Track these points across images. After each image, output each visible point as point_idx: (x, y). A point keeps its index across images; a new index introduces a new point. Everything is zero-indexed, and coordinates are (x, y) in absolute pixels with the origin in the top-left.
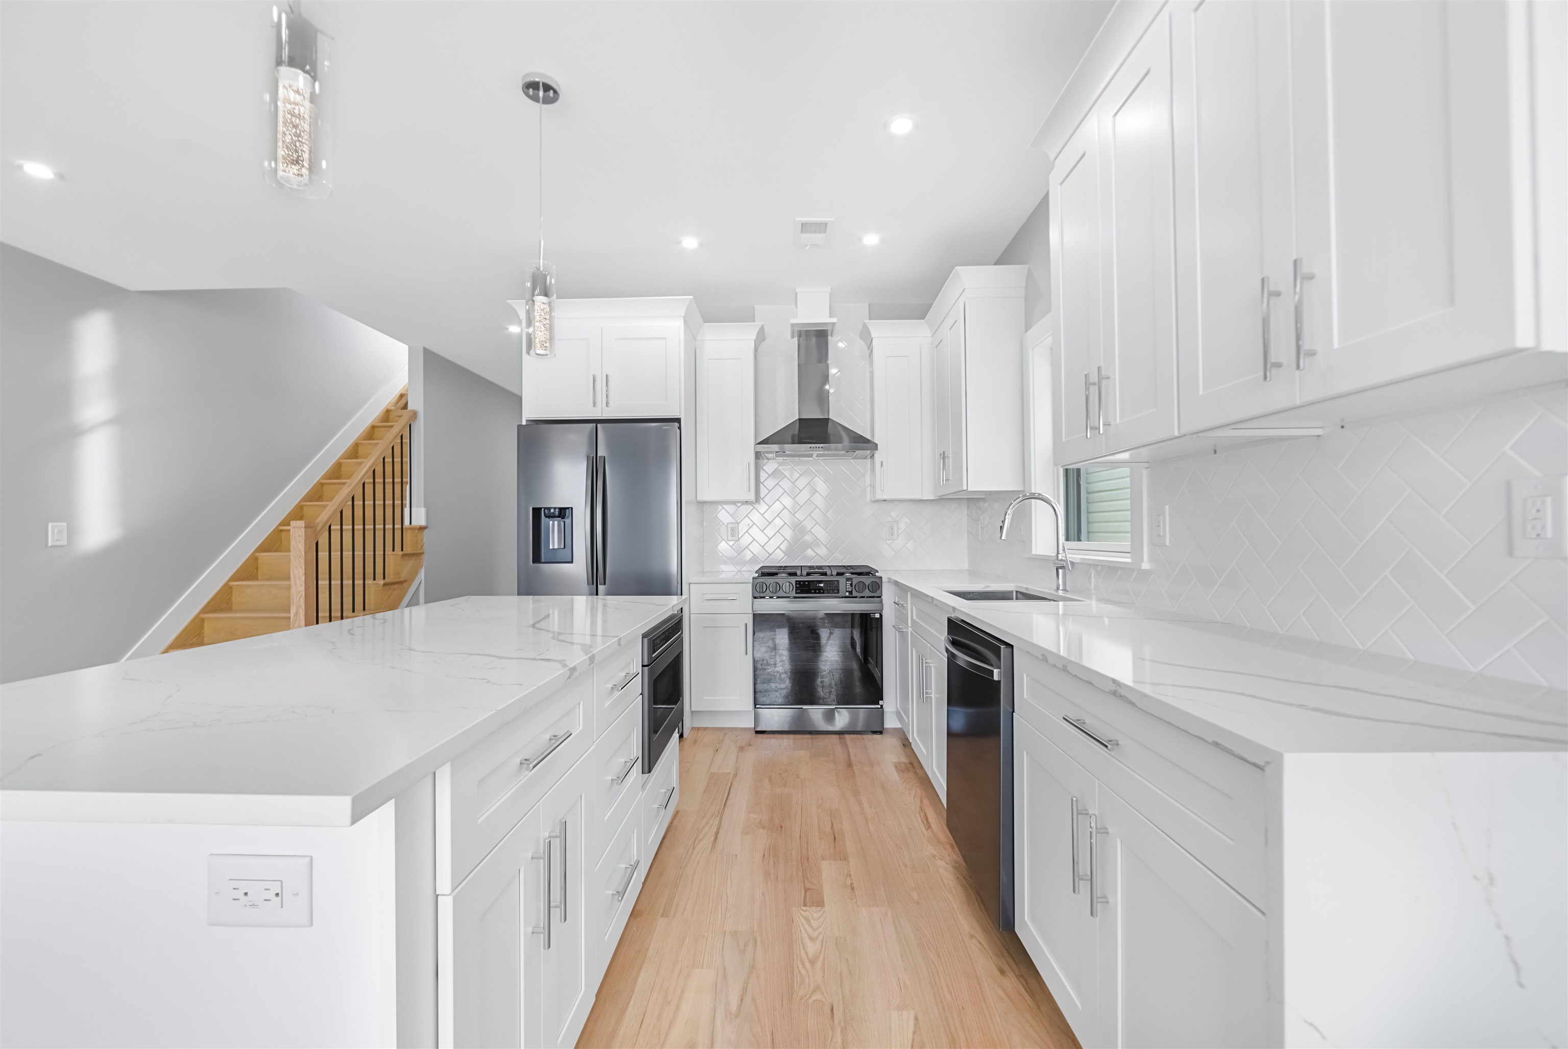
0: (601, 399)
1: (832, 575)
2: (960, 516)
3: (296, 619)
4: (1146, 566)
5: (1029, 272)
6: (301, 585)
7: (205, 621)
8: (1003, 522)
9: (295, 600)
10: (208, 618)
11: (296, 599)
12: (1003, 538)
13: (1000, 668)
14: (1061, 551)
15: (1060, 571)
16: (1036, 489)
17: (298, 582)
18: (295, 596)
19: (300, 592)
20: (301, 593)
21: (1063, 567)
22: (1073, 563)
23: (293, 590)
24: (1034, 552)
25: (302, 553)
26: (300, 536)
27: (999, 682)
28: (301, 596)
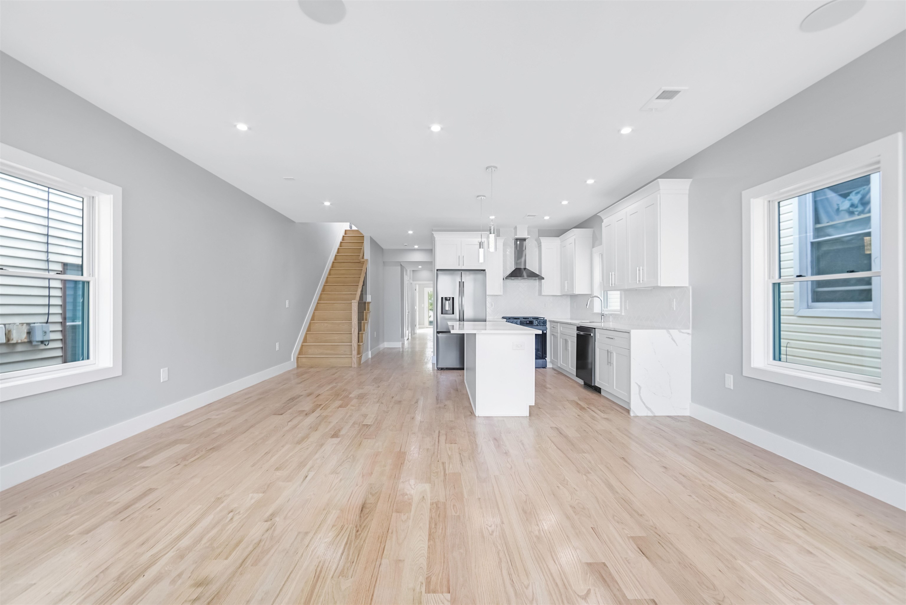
0: (461, 263)
1: (531, 319)
2: (568, 301)
4: (623, 314)
5: (594, 232)
8: (587, 303)
12: (587, 307)
13: (592, 333)
14: (603, 311)
15: (603, 316)
16: (595, 294)
17: (355, 320)
21: (603, 315)
22: (606, 314)
23: (353, 323)
24: (594, 312)
26: (355, 305)
27: (592, 336)
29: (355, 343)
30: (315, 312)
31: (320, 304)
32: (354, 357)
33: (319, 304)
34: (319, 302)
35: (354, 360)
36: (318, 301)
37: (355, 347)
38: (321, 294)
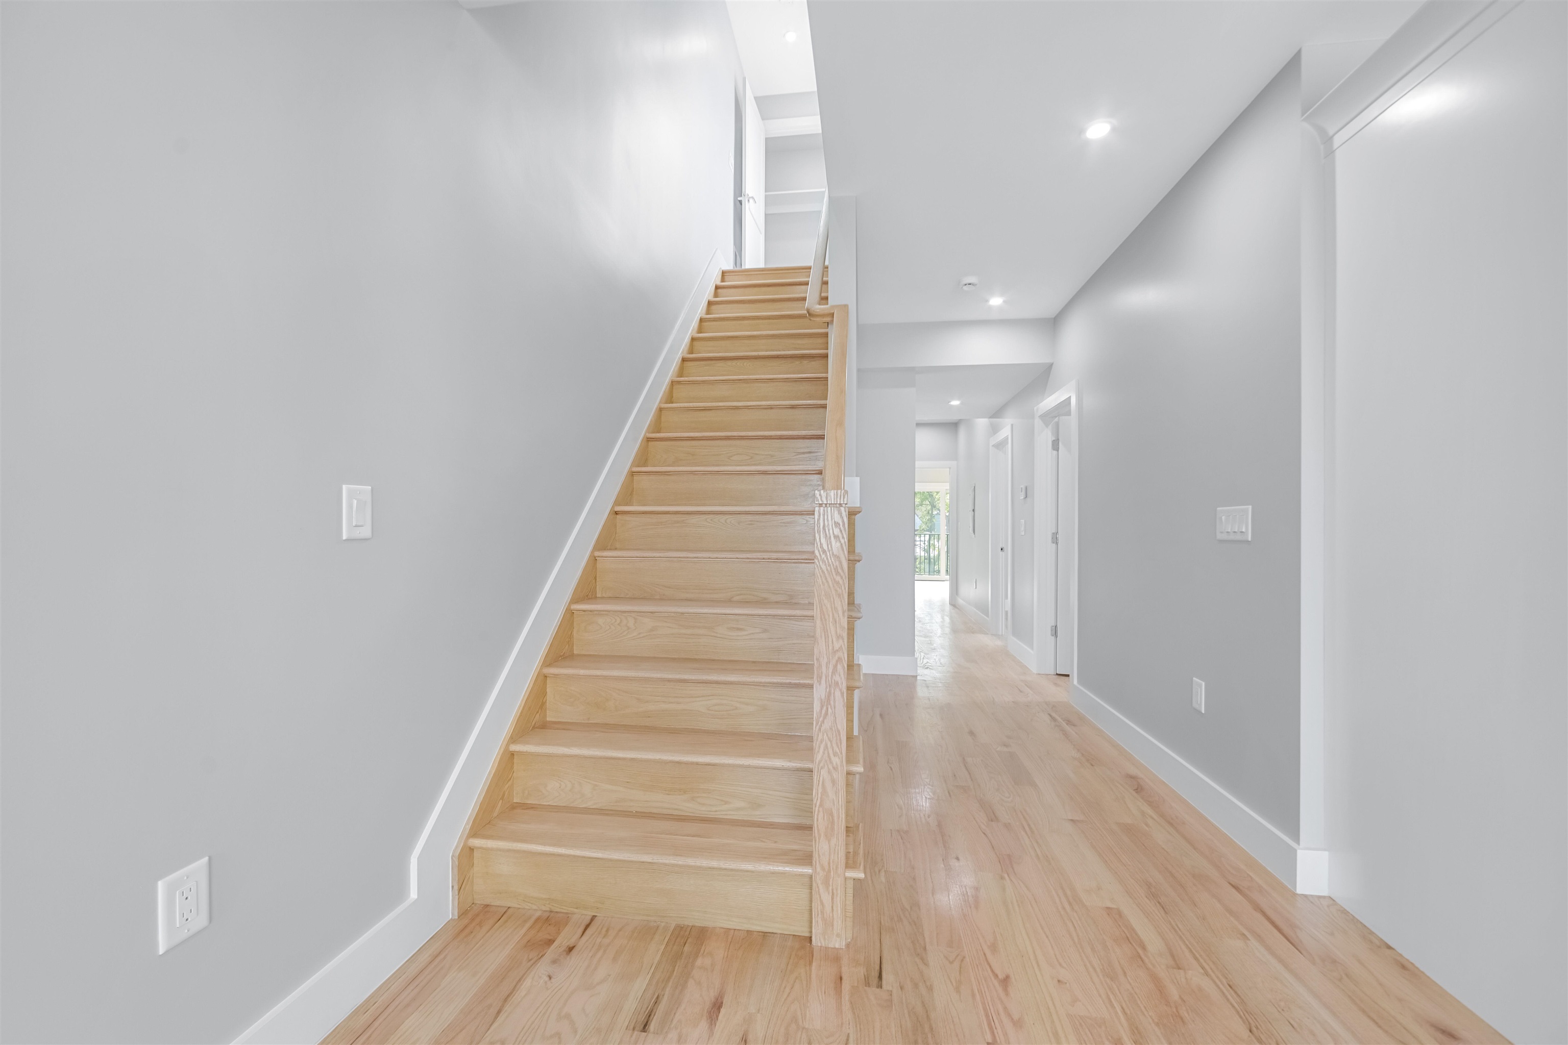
3: (826, 714)
6: (839, 637)
7: (548, 680)
9: (824, 669)
10: (556, 676)
11: (827, 667)
18: (826, 660)
19: (835, 652)
20: (840, 654)
25: (840, 562)
26: (837, 524)
28: (839, 659)
29: (833, 782)
30: (597, 554)
31: (627, 518)
32: (826, 882)
33: (618, 517)
34: (618, 509)
35: (826, 898)
36: (617, 503)
37: (831, 814)
38: (632, 474)
